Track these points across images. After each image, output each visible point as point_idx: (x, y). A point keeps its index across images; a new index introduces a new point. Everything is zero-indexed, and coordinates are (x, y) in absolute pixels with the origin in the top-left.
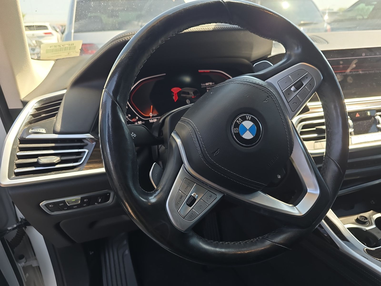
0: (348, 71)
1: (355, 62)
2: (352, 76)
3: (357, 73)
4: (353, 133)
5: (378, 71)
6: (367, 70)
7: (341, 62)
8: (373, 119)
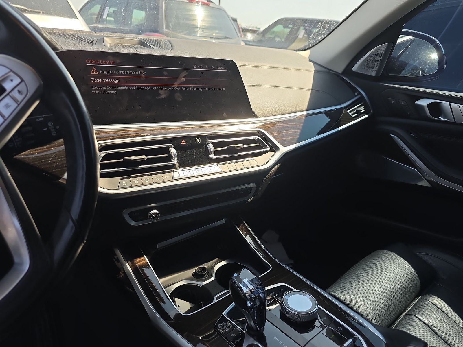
0: (176, 85)
1: (184, 74)
2: (181, 92)
3: (188, 89)
4: (177, 165)
5: (215, 89)
6: (201, 87)
7: (165, 73)
8: (204, 147)
